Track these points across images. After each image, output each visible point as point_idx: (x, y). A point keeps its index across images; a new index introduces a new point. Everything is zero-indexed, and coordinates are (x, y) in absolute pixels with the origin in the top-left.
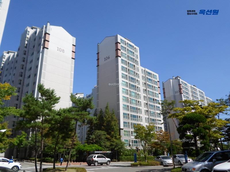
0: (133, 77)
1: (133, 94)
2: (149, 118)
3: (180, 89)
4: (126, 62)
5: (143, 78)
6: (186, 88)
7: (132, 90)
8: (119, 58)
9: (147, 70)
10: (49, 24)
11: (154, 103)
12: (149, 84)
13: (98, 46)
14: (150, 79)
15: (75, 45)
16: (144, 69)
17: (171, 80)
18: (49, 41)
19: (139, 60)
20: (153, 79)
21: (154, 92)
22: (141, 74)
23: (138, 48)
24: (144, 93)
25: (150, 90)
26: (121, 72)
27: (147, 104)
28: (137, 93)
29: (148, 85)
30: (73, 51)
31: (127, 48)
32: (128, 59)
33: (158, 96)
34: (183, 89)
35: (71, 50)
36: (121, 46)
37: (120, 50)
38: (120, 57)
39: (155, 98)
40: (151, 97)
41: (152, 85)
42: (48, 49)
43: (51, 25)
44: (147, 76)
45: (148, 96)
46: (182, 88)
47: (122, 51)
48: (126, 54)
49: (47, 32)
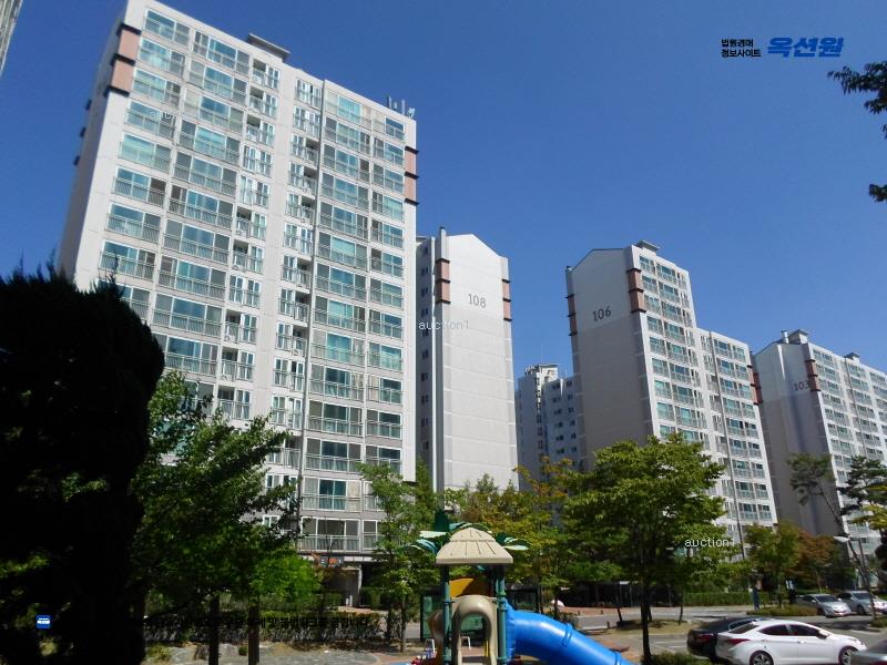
0: (681, 365)
1: (686, 416)
2: (732, 481)
3: (811, 376)
4: (660, 321)
5: (706, 363)
6: (830, 371)
7: (682, 406)
8: (641, 314)
9: (715, 336)
10: (444, 232)
11: (743, 434)
12: (725, 377)
13: (568, 274)
14: (726, 364)
15: (507, 279)
16: (706, 333)
17: (780, 347)
18: (449, 282)
19: (691, 310)
20: (735, 361)
21: (742, 400)
22: (700, 352)
23: (685, 273)
24: (713, 409)
25: (729, 397)
26: (650, 355)
27: (723, 440)
28: (696, 409)
29: (722, 383)
30: (505, 300)
31: (658, 279)
32: (664, 314)
33: (753, 413)
34: (820, 377)
35: (501, 296)
36: (644, 278)
37: (642, 291)
38: (645, 312)
39: (745, 419)
40: (733, 417)
41: (733, 380)
42: (449, 303)
43: (448, 235)
44: (717, 356)
45: (726, 416)
46: (815, 373)
47: (646, 292)
48: (656, 300)
49: (443, 257)
